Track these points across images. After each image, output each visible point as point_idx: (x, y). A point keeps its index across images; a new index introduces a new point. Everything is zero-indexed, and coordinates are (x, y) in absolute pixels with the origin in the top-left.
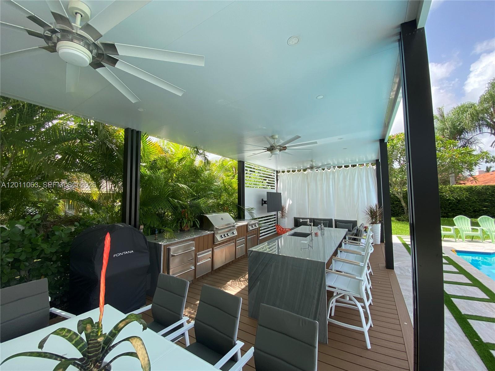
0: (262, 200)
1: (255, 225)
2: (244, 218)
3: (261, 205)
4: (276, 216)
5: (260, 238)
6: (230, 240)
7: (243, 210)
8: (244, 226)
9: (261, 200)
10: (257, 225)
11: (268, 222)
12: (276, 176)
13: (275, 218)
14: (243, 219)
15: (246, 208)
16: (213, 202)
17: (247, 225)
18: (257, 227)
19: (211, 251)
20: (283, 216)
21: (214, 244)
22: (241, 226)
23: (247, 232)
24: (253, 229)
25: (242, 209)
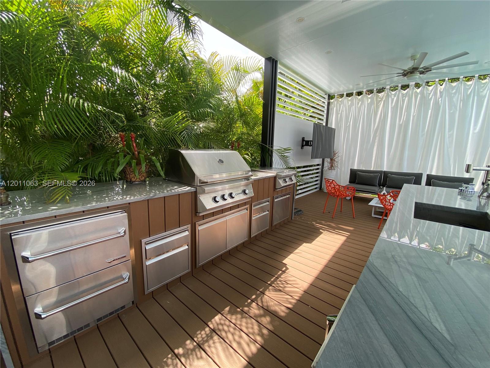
0: (303, 139)
1: (291, 179)
2: (271, 166)
3: (300, 147)
4: (320, 167)
5: (297, 197)
6: (238, 206)
7: (270, 153)
8: (269, 178)
9: (301, 139)
10: (293, 178)
11: (308, 175)
12: (326, 103)
13: (318, 169)
14: (269, 167)
15: (275, 148)
16: (205, 127)
17: (275, 178)
18: (294, 181)
19: (188, 230)
20: (332, 167)
21: (196, 215)
22: (264, 179)
23: (274, 190)
24: (285, 184)
25: (268, 150)
